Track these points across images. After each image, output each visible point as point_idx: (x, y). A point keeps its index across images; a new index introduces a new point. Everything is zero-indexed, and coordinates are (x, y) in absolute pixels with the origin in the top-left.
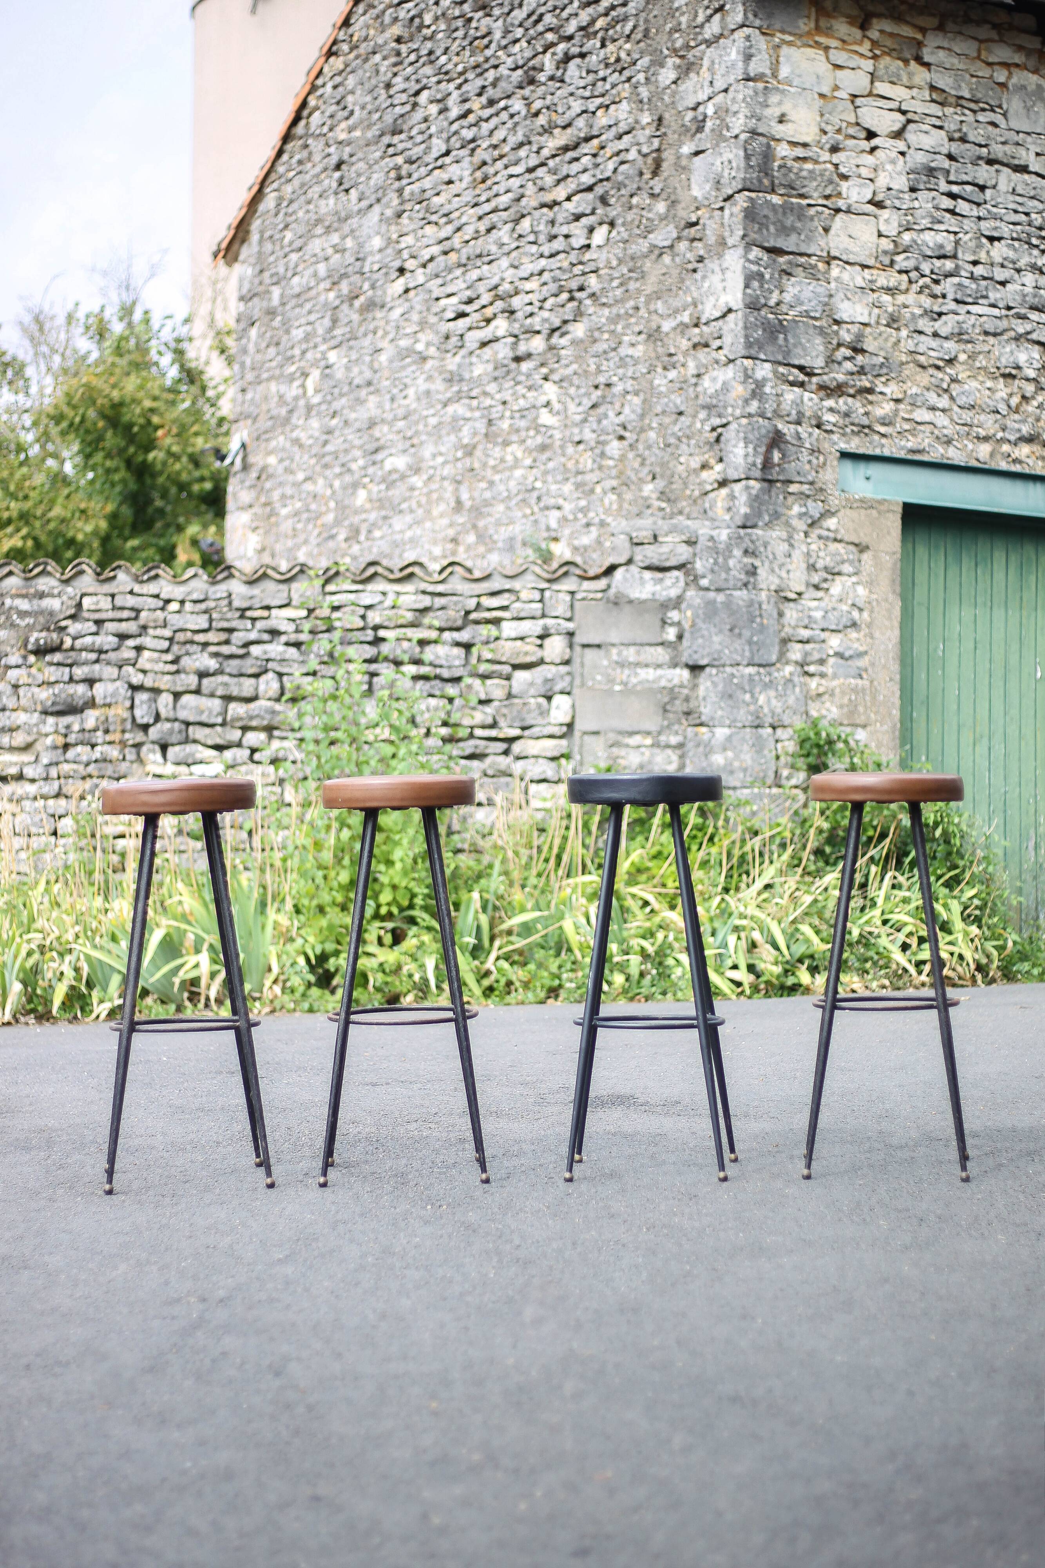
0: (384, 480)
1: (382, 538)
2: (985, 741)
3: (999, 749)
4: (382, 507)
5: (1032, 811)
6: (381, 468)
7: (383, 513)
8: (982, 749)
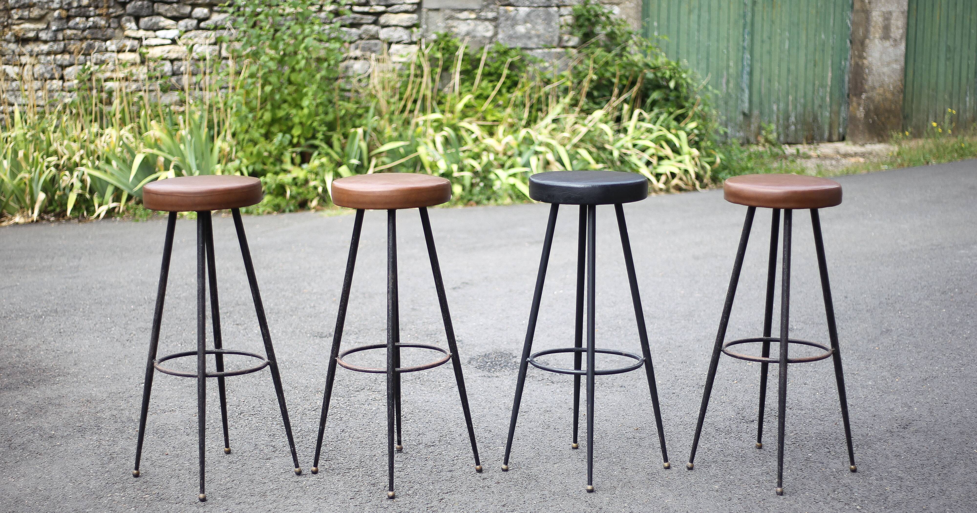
2: (696, 11)
3: (705, 16)
5: (725, 57)
8: (694, 17)
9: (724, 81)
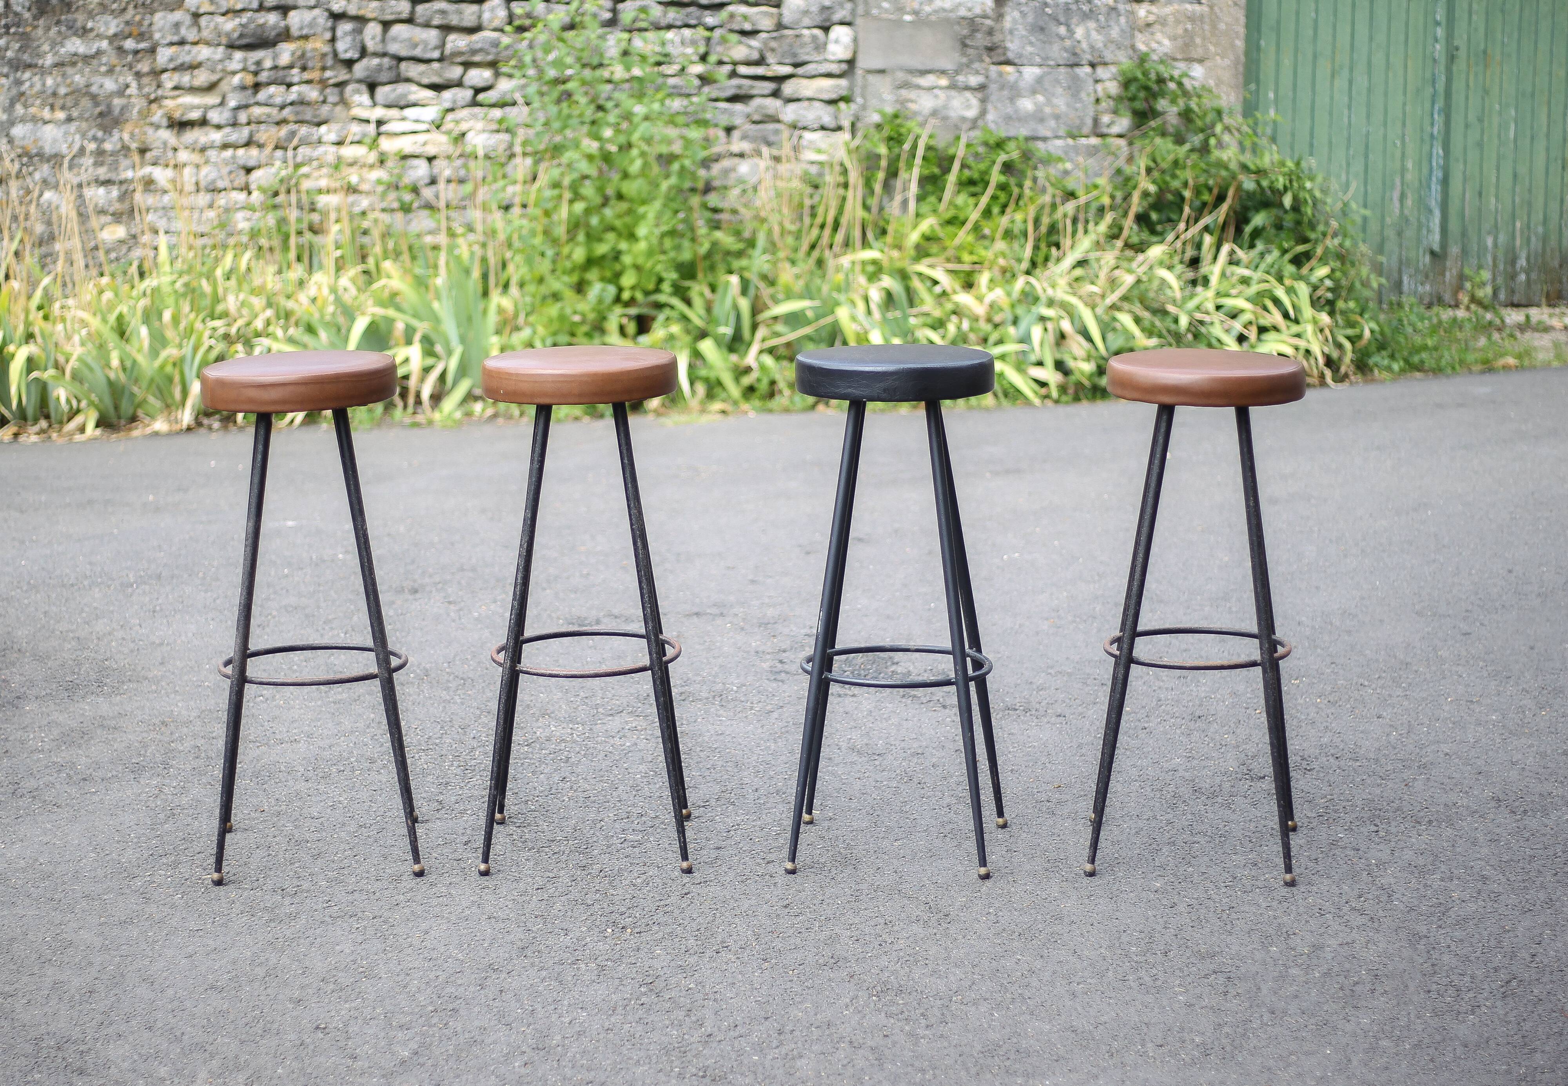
2: (1345, 73)
3: (1362, 81)
5: (1398, 154)
8: (1341, 83)
9: (1396, 195)
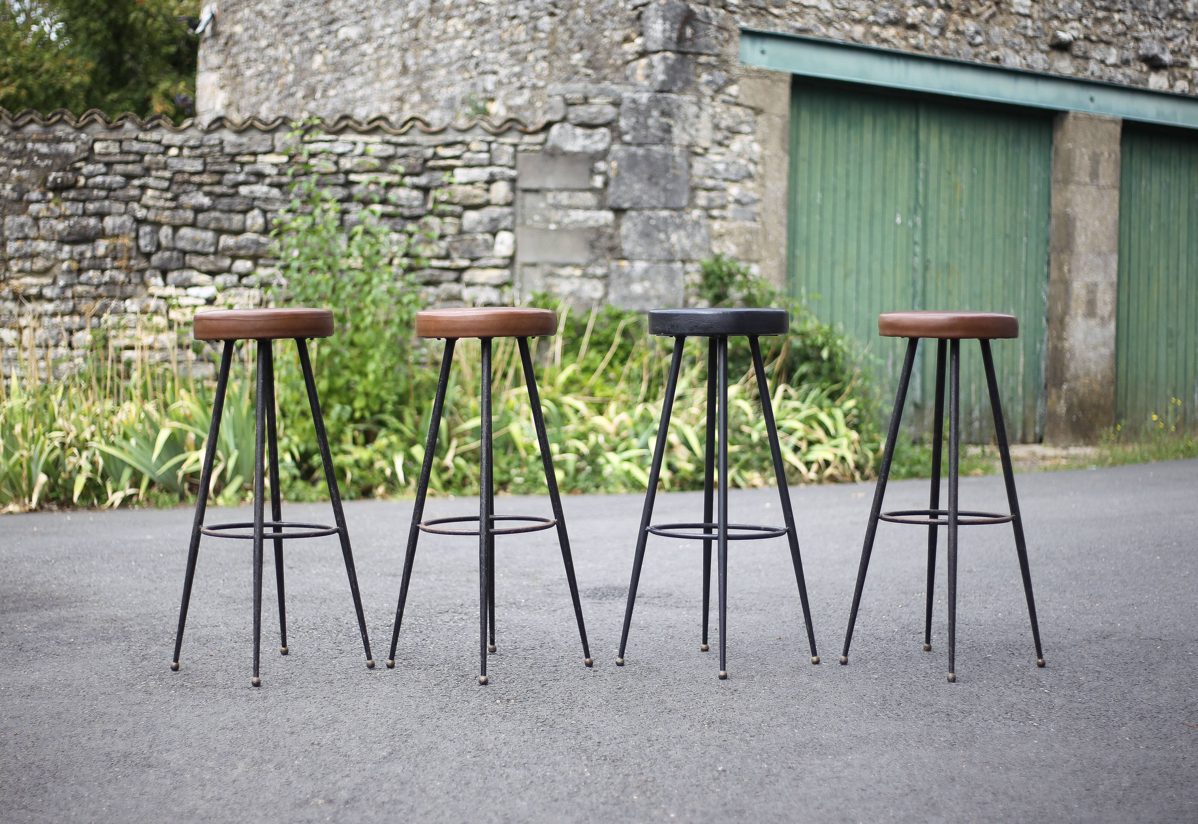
0: (338, 47)
1: (336, 96)
2: (854, 276)
3: (865, 281)
4: (335, 71)
6: (336, 36)
7: (337, 75)
8: (851, 283)
